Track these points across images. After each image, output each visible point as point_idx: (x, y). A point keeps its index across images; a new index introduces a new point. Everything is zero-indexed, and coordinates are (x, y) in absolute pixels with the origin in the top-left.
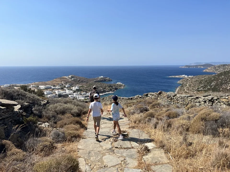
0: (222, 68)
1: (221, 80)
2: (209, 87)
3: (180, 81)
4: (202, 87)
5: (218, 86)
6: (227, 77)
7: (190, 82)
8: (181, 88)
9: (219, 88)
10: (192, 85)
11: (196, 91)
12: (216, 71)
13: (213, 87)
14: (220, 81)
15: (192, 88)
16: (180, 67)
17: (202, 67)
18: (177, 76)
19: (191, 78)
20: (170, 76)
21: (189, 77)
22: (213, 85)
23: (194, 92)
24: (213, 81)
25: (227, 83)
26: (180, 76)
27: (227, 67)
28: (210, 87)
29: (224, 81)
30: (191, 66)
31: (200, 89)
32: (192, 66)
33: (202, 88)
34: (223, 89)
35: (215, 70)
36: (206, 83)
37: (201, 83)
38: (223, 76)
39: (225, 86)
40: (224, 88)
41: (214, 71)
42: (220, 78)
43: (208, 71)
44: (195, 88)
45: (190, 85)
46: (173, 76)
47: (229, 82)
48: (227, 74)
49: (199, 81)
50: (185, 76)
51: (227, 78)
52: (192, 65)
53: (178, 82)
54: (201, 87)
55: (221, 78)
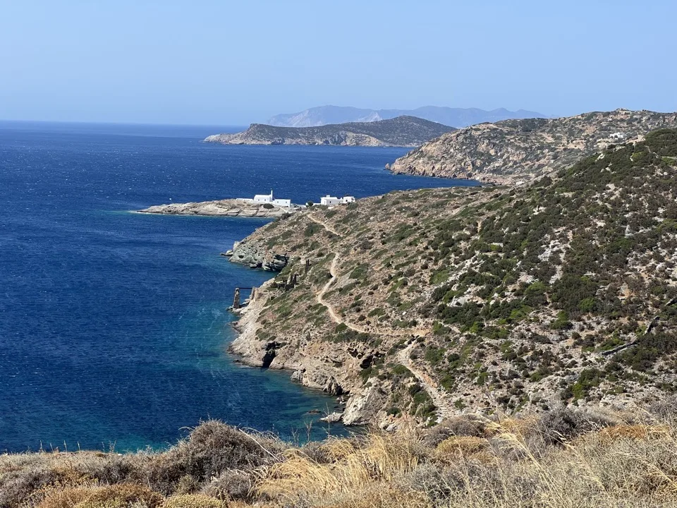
0: (518, 148)
1: (610, 221)
2: (526, 278)
3: (253, 239)
4: (470, 278)
5: (594, 269)
6: (644, 191)
7: (348, 247)
8: (283, 297)
9: (607, 280)
10: (378, 271)
11: (425, 313)
12: (481, 170)
13: (558, 276)
14: (601, 224)
15: (384, 290)
16: (213, 138)
17: (374, 142)
18: (211, 208)
19: (336, 217)
20: (156, 208)
21: (325, 208)
22: (554, 259)
23: (415, 323)
24: (543, 226)
25: (656, 236)
26: (235, 202)
27: (550, 140)
28: (535, 275)
29: (635, 228)
30: (294, 132)
31: (462, 300)
32: (303, 130)
33: (473, 288)
34: (637, 286)
35: (473, 164)
36: (500, 250)
37: (445, 245)
38: (611, 186)
39: (644, 263)
40: (647, 282)
41: (463, 170)
42: (596, 205)
43: (428, 168)
44: (411, 290)
45: (360, 273)
46: (180, 207)
47: (672, 230)
48: (641, 174)
49: (424, 235)
50: (275, 203)
51: (650, 201)
52: (295, 123)
53: (238, 251)
54: (463, 277)
55: (602, 198)
